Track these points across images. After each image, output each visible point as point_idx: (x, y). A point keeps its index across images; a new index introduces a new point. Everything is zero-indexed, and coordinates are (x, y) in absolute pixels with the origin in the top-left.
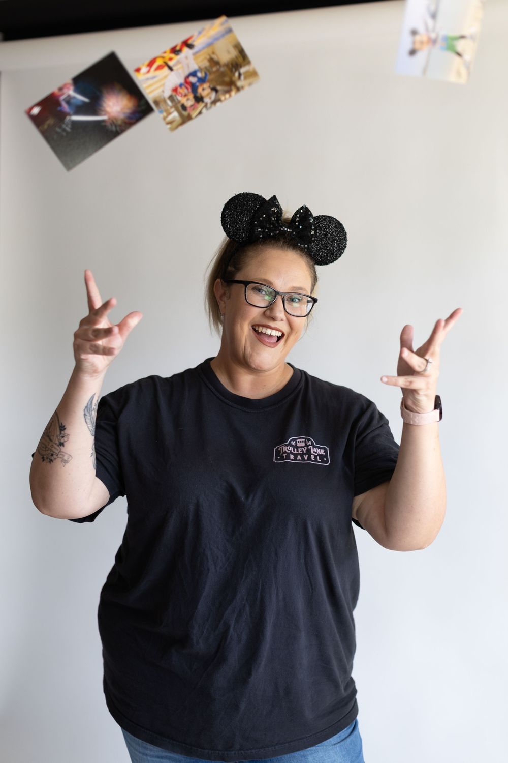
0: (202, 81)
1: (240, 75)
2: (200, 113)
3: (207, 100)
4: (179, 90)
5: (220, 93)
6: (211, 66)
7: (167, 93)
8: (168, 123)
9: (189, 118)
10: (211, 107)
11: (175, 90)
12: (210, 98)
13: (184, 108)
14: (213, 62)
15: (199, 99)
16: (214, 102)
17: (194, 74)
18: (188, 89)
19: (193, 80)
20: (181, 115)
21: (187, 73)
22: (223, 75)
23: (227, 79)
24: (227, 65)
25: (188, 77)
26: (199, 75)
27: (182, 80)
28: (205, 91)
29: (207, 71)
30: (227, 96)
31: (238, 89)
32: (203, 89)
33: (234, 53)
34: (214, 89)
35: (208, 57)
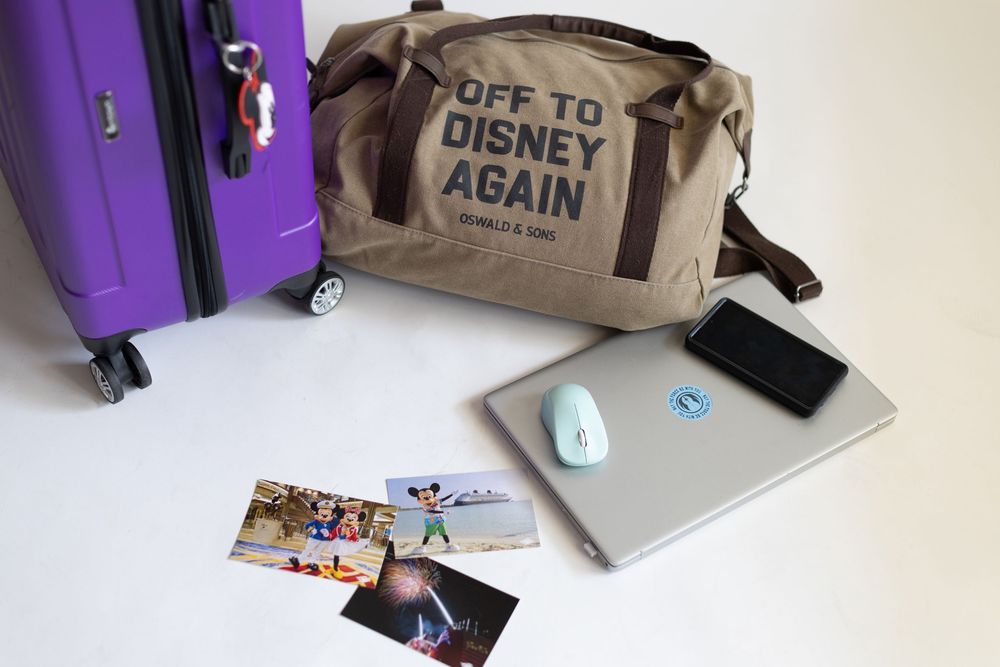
0: (318, 525)
1: (276, 499)
2: (351, 499)
3: (332, 505)
4: (349, 535)
5: (312, 501)
6: (295, 528)
7: (366, 541)
8: (393, 517)
9: (366, 504)
10: (335, 495)
11: (353, 538)
12: (327, 503)
13: (362, 517)
14: (288, 531)
15: (339, 512)
16: (328, 497)
17: (319, 536)
18: (340, 529)
19: (326, 532)
20: (372, 514)
21: (324, 543)
22: (291, 513)
23: (292, 506)
24: (279, 518)
25: (328, 539)
26: (315, 532)
27: (337, 540)
28: (325, 513)
29: (303, 529)
30: (309, 492)
31: (292, 488)
32: (325, 517)
33: (259, 522)
34: (314, 506)
35: (288, 538)
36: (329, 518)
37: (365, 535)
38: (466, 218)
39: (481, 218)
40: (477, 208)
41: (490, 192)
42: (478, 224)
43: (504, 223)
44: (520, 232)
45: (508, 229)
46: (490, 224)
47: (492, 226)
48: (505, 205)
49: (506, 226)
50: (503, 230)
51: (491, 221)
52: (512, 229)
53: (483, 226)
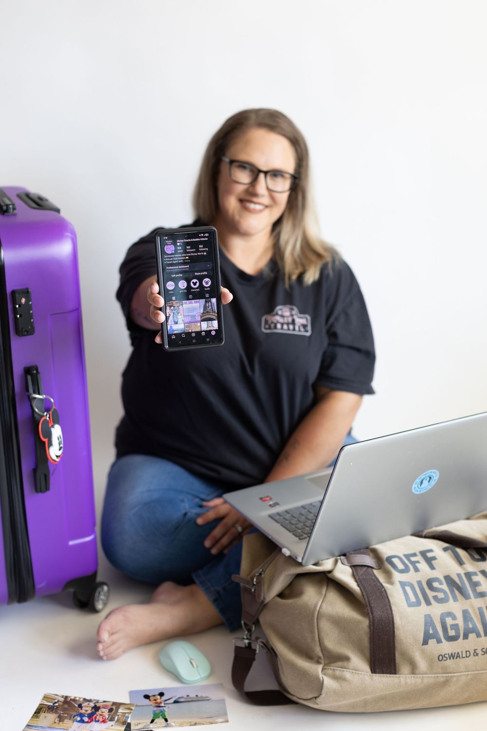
0: (81, 715)
1: (55, 703)
2: (104, 702)
3: (92, 705)
4: (101, 720)
5: (79, 703)
6: (66, 718)
7: (110, 723)
8: (132, 710)
9: (114, 704)
10: (95, 700)
11: (104, 721)
12: (89, 704)
13: (111, 710)
14: (61, 719)
15: (96, 708)
16: (90, 701)
17: (82, 721)
18: (96, 718)
19: (86, 719)
20: (118, 709)
21: (85, 724)
22: (64, 710)
23: (66, 706)
24: (56, 712)
25: (87, 722)
26: (79, 719)
27: (93, 723)
28: (87, 709)
29: (71, 717)
30: (77, 699)
31: (66, 697)
32: (87, 711)
33: (42, 715)
34: (80, 706)
35: (61, 723)
36: (89, 712)
37: (112, 720)
38: (441, 658)
39: (452, 654)
40: (447, 647)
41: (452, 633)
42: (450, 659)
43: (466, 652)
44: (477, 655)
45: (470, 655)
46: (458, 656)
47: (459, 656)
48: (463, 639)
49: (468, 653)
50: (467, 657)
51: (458, 653)
52: (472, 654)
53: (453, 659)
